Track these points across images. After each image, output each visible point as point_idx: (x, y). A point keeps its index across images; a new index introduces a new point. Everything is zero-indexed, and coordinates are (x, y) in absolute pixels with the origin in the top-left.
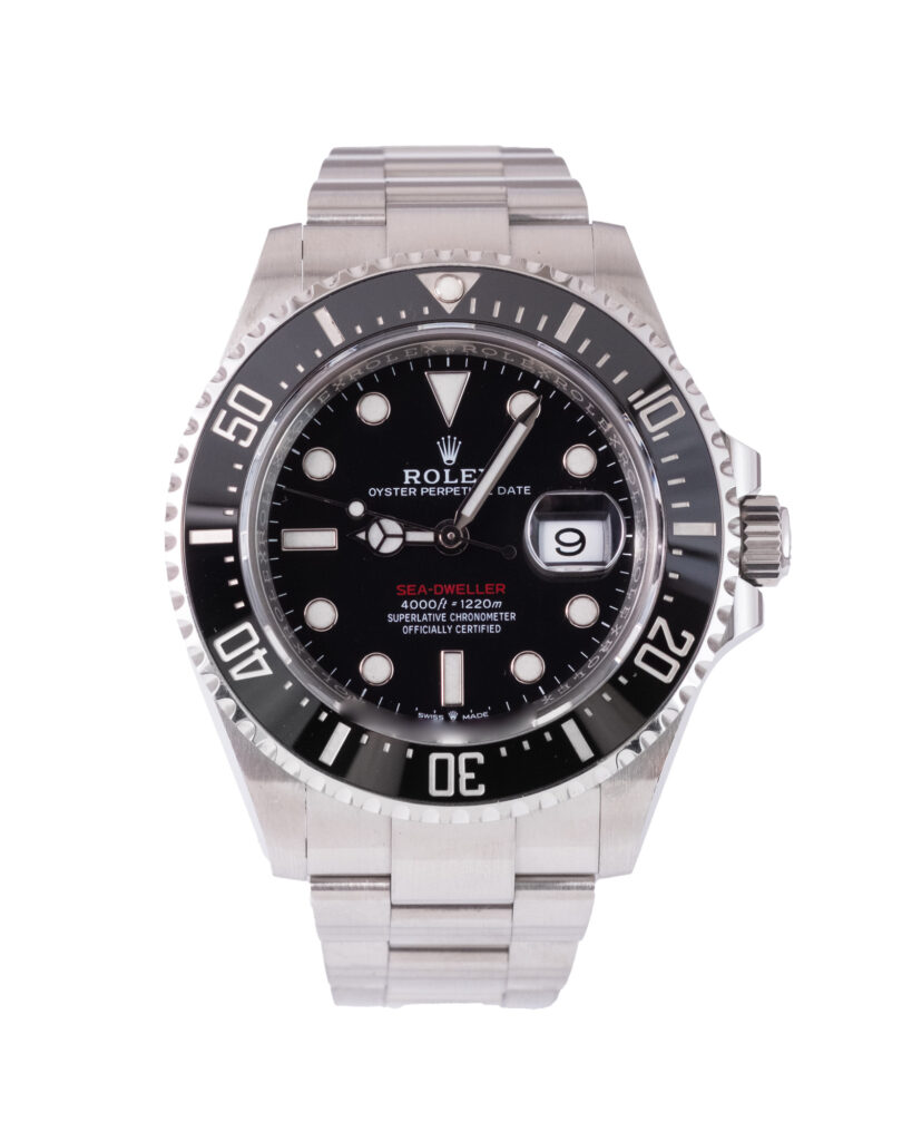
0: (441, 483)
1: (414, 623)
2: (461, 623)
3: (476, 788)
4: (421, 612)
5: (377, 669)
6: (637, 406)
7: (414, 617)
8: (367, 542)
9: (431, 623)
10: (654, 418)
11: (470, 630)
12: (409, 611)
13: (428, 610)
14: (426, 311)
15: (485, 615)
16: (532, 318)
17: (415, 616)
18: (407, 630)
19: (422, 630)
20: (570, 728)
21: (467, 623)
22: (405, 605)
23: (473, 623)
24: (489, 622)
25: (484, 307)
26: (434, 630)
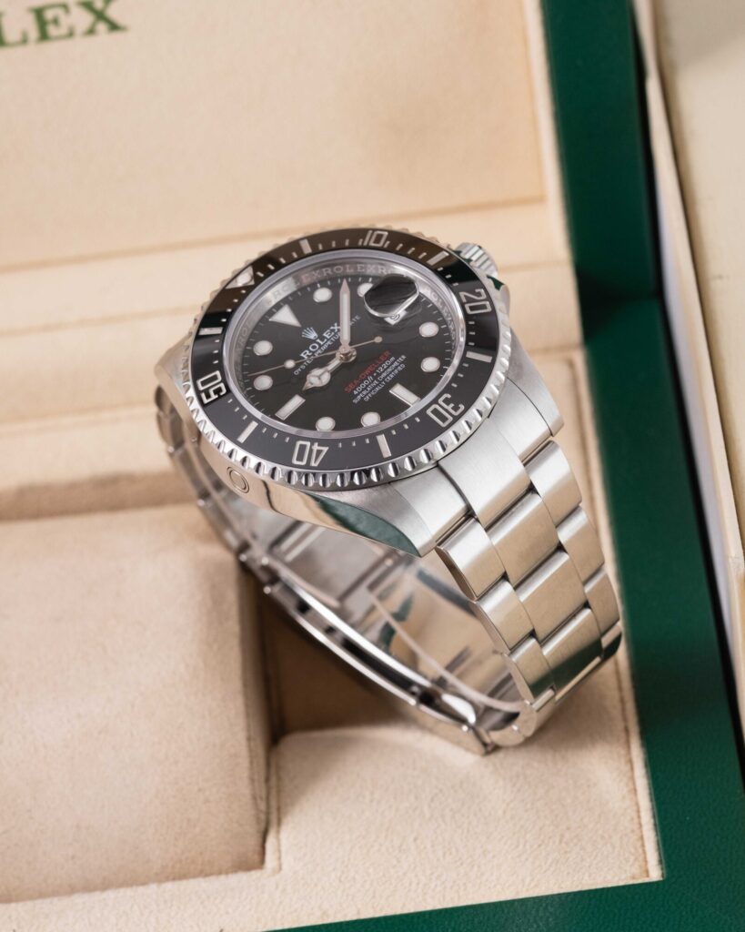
1: (367, 394)
2: (386, 377)
4: (365, 389)
7: (364, 393)
9: (374, 388)
11: (392, 376)
12: (359, 393)
13: (367, 386)
19: (373, 393)
23: (390, 373)
26: (377, 389)
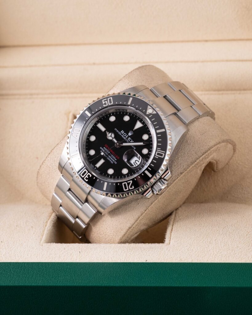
0: (125, 137)
3: (87, 179)
9: (105, 154)
14: (144, 111)
15: (113, 159)
17: (104, 150)
21: (109, 158)
24: (112, 161)
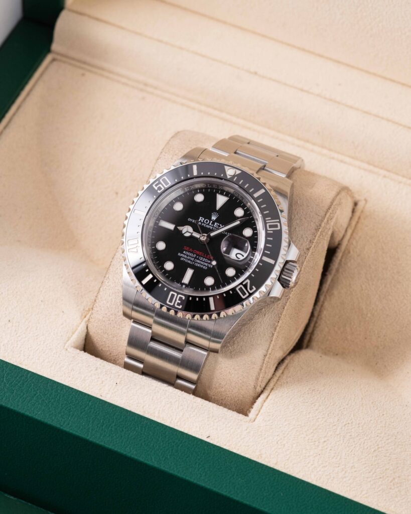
1: (185, 258)
5: (169, 266)
6: (267, 221)
8: (182, 231)
10: (270, 226)
12: (185, 254)
16: (249, 188)
17: (186, 256)
18: (182, 259)
19: (186, 261)
20: (211, 300)
22: (184, 252)
25: (238, 180)
